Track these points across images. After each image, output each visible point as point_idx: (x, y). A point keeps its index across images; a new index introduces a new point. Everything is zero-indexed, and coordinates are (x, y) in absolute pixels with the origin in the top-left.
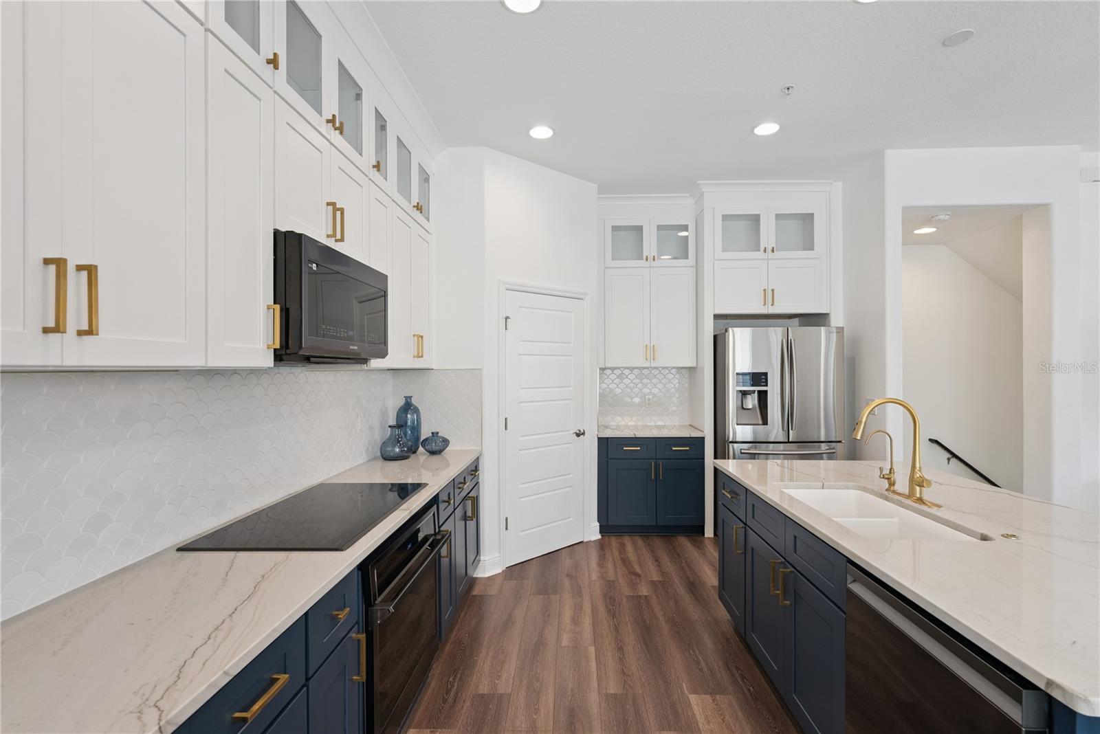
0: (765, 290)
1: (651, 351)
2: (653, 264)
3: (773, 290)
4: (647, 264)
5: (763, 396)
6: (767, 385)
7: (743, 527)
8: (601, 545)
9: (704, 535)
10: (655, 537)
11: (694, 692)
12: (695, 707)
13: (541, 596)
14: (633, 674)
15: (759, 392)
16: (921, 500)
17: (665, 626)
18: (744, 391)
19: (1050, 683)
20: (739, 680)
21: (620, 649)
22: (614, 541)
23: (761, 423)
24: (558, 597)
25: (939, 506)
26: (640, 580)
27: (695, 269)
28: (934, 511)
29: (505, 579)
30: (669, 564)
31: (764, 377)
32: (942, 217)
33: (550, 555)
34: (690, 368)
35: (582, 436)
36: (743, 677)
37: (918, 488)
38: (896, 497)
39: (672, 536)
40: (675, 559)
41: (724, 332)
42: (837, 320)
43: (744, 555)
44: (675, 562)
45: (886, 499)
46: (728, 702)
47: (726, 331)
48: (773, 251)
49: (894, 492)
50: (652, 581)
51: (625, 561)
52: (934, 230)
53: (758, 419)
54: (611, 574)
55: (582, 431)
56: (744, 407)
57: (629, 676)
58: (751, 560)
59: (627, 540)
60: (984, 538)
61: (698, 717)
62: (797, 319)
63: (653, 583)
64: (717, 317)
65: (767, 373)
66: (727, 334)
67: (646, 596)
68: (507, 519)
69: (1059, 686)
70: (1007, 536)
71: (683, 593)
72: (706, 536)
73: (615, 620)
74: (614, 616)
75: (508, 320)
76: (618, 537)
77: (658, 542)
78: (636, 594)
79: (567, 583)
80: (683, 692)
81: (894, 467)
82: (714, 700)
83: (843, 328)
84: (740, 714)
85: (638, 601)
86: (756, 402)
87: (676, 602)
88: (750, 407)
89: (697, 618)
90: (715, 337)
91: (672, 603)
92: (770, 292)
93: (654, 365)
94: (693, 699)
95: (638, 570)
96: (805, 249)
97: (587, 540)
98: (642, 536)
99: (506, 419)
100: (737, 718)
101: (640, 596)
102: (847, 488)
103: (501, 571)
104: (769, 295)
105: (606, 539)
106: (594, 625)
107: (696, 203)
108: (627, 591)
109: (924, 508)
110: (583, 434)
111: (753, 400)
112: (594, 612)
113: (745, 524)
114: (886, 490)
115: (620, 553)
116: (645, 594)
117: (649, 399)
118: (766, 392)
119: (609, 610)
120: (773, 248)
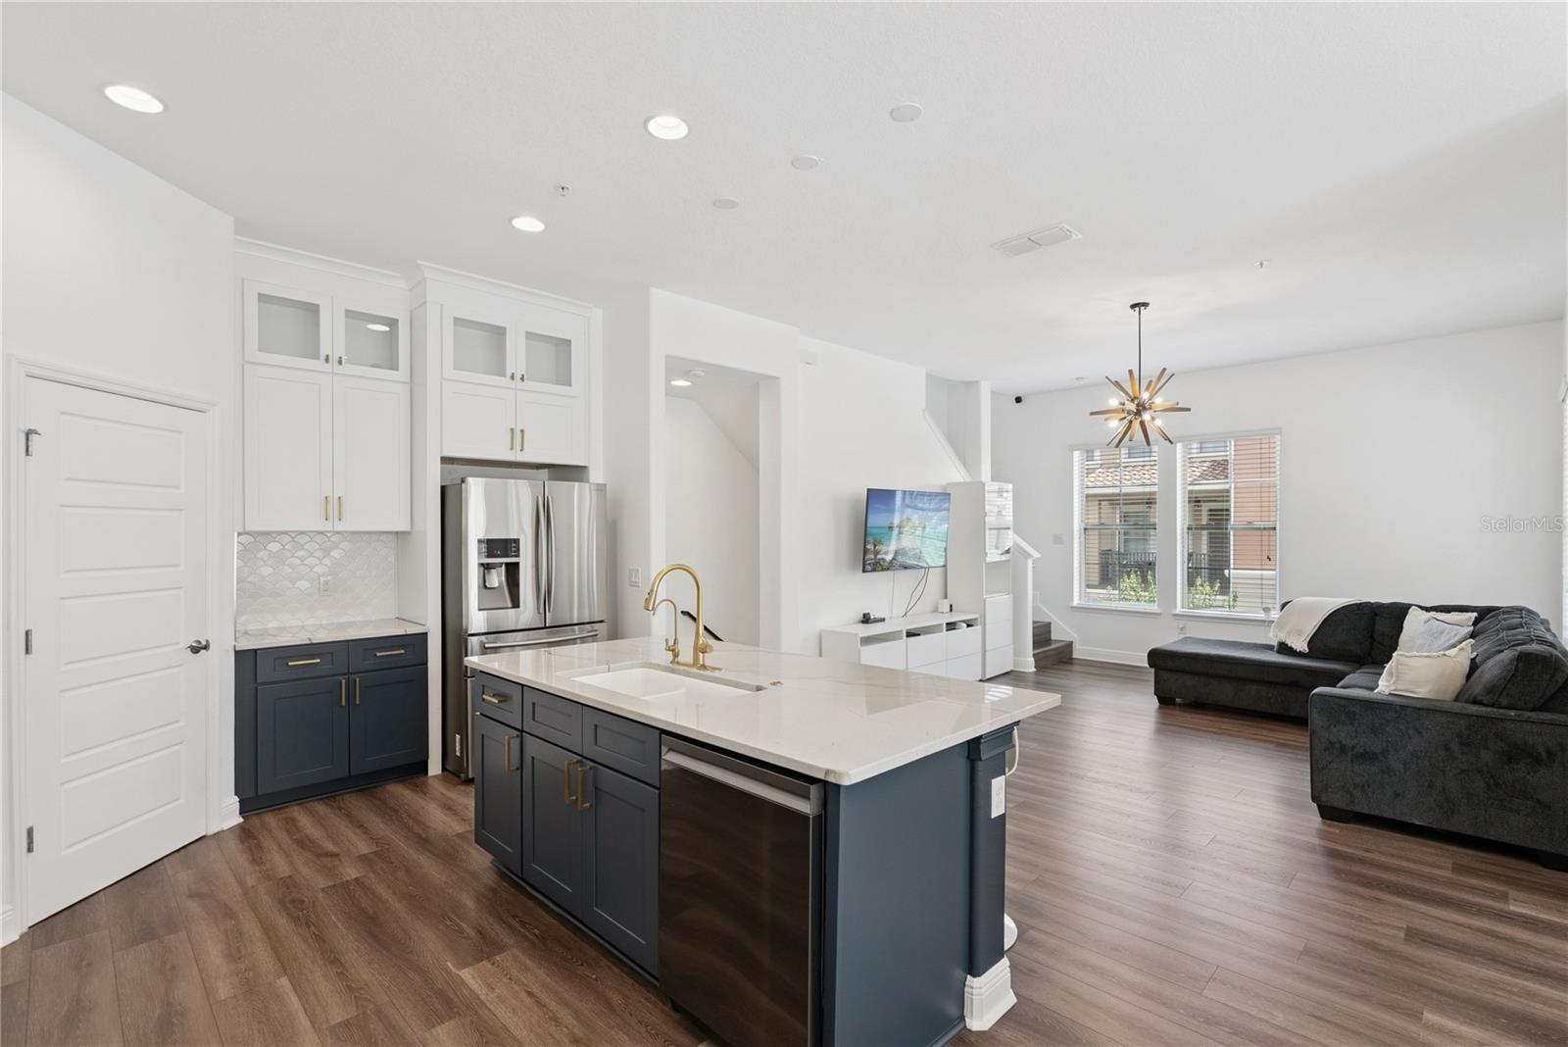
0: (512, 430)
1: (333, 506)
2: (338, 369)
3: (522, 431)
4: (327, 367)
5: (512, 570)
6: (518, 556)
7: (517, 736)
8: (244, 833)
9: (427, 773)
10: (348, 796)
11: (464, 965)
12: (471, 981)
13: (143, 946)
14: (366, 985)
15: (507, 564)
16: (704, 667)
17: (400, 908)
18: (488, 564)
19: (828, 772)
20: (520, 928)
21: (335, 961)
22: (271, 820)
23: (510, 605)
24: (183, 934)
25: (720, 669)
26: (340, 860)
27: (408, 387)
28: (716, 674)
29: (33, 948)
30: (381, 825)
31: (514, 545)
32: (698, 372)
33: (135, 876)
34: (397, 533)
35: (203, 651)
36: (523, 923)
37: (701, 655)
38: (682, 668)
39: (376, 787)
40: (391, 816)
41: (459, 482)
42: (597, 475)
43: (519, 772)
44: (392, 820)
45: (673, 671)
46: (514, 958)
47: (463, 481)
48: (522, 379)
49: (678, 663)
50: (360, 856)
51: (304, 843)
52: (688, 384)
53: (506, 600)
54: (281, 866)
55: (204, 643)
56: (488, 586)
57: (362, 988)
58: (530, 775)
59: (297, 812)
60: (759, 689)
61: (477, 991)
62: (546, 471)
63: (363, 858)
64: (445, 460)
65: (518, 540)
66: (463, 485)
67: (357, 879)
68: (30, 832)
69: (833, 772)
70: (774, 684)
71: (415, 856)
72: (430, 774)
73: (313, 928)
74: (308, 924)
75: (33, 437)
76: (277, 811)
77: (355, 803)
78: (339, 881)
79: (194, 907)
80: (449, 973)
81: (678, 637)
82: (493, 964)
83: (605, 485)
84: (528, 962)
85: (345, 891)
86: (503, 578)
87: (408, 871)
88: (496, 585)
89: (444, 879)
90: (443, 489)
91: (401, 875)
92: (519, 433)
93: (339, 527)
94: (466, 974)
95: (330, 847)
96: (558, 382)
97: (216, 831)
98: (322, 799)
99: (27, 633)
100: (527, 969)
101: (347, 881)
102: (633, 667)
103: (16, 937)
104: (517, 436)
105: (255, 821)
106: (274, 949)
107: (410, 290)
108: (321, 882)
109: (708, 673)
110: (206, 647)
111: (499, 576)
112: (269, 931)
113: (522, 731)
114: (671, 662)
115: (290, 833)
116: (354, 877)
117: (326, 583)
118: (517, 564)
119: (296, 919)
120: (523, 376)
